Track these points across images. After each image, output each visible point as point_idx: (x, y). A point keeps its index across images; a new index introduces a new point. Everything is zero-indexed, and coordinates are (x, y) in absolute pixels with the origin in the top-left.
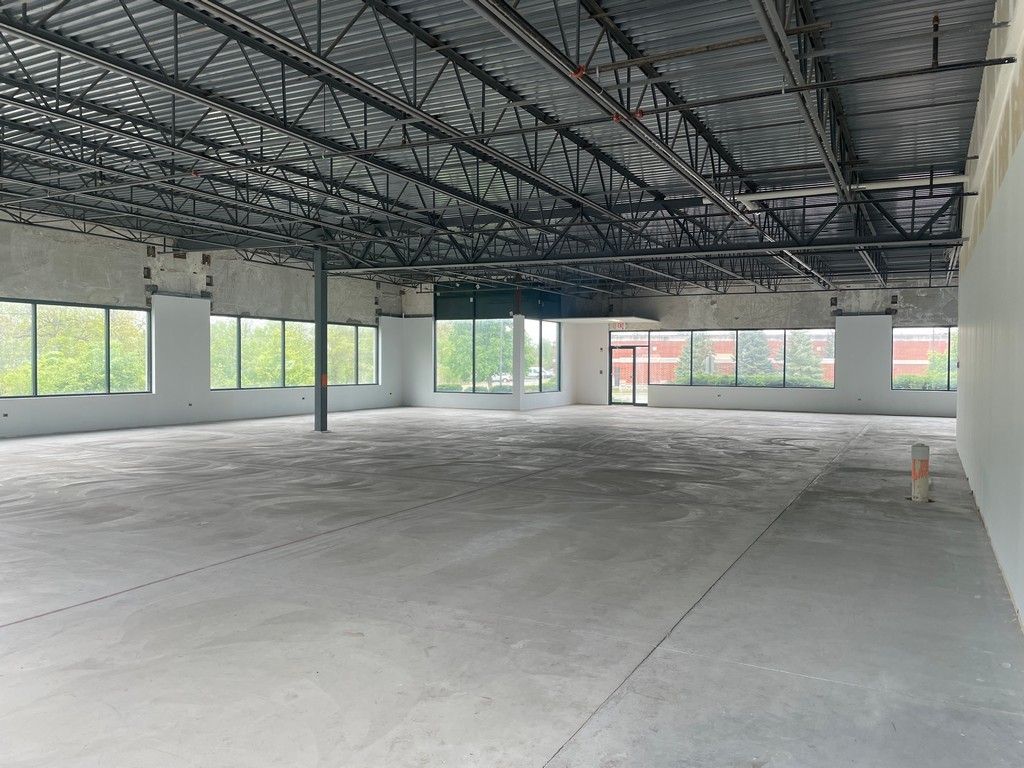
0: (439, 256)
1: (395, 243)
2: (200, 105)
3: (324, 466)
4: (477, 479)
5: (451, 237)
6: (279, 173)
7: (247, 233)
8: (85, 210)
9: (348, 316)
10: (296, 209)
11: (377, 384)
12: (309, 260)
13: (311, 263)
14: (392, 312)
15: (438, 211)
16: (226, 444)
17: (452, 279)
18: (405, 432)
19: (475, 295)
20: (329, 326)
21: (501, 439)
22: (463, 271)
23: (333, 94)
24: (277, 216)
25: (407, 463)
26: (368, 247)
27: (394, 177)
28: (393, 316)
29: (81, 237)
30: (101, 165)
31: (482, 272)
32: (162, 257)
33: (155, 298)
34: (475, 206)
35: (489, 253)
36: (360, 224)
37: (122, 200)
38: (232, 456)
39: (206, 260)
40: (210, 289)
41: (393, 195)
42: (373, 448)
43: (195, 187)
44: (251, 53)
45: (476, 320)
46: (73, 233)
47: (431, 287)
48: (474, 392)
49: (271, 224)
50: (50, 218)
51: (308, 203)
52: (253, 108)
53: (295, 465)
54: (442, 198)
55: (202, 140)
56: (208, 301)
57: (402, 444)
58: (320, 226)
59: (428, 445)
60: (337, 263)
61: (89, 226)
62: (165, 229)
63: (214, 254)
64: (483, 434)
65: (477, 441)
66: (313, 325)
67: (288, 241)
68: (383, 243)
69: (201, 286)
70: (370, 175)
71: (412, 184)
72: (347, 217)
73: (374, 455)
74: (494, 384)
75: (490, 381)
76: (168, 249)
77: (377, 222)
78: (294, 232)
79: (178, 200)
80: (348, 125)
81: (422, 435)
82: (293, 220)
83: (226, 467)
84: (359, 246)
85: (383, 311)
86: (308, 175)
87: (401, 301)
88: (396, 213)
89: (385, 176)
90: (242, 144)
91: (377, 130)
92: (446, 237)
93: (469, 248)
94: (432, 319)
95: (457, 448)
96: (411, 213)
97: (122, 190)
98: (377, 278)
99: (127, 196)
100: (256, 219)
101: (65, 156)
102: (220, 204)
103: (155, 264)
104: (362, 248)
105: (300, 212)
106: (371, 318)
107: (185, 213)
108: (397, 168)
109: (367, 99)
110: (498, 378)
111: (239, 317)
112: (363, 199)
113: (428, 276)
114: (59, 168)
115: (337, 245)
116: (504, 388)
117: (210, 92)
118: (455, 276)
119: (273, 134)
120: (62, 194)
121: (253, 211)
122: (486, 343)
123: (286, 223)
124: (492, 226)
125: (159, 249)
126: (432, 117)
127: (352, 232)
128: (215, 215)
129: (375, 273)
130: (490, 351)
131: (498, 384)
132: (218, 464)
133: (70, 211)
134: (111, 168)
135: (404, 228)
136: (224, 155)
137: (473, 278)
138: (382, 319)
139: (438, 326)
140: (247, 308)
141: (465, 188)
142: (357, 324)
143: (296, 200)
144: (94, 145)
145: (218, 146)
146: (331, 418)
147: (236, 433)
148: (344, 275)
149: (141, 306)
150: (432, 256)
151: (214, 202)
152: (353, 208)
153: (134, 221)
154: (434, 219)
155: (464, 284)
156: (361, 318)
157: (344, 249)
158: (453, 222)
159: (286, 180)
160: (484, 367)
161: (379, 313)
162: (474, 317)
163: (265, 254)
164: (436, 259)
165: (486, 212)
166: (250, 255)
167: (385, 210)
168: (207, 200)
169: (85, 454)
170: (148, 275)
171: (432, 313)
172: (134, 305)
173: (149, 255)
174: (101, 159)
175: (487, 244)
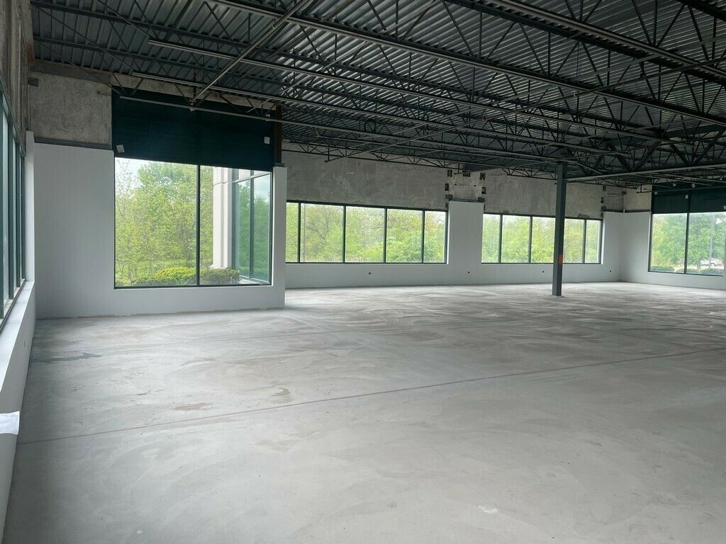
0: (659, 163)
1: (623, 155)
2: (490, 72)
3: (561, 321)
4: (691, 344)
5: (673, 146)
6: (538, 112)
7: (512, 156)
8: (415, 150)
9: (579, 212)
10: (548, 136)
11: (600, 263)
12: (553, 172)
13: (553, 174)
14: (616, 208)
15: (663, 126)
16: (492, 300)
17: (670, 180)
18: (623, 301)
19: (690, 193)
20: (566, 220)
21: (712, 313)
22: (681, 174)
23: (585, 48)
24: (533, 142)
25: (627, 325)
26: (600, 159)
27: (627, 103)
28: (615, 211)
29: (412, 166)
30: (428, 121)
31: (697, 173)
32: (456, 177)
33: (451, 203)
34: (698, 119)
35: (707, 157)
36: (596, 142)
37: (436, 141)
38: (496, 307)
39: (482, 176)
40: (484, 196)
41: (625, 118)
42: (597, 311)
43: (481, 128)
44: (528, 30)
45: (691, 214)
46: (407, 165)
47: (649, 187)
48: (685, 273)
49: (528, 148)
50: (396, 156)
51: (557, 131)
52: (525, 68)
53: (539, 318)
54: (667, 115)
55: (488, 96)
56: (482, 204)
57: (621, 311)
58: (564, 147)
59: (643, 312)
60: (573, 173)
61: (417, 160)
62: (459, 158)
63: (487, 172)
64: (695, 308)
65: (689, 313)
66: (554, 219)
67: (539, 160)
68: (612, 156)
69: (478, 194)
70: (608, 104)
71: (642, 107)
72: (585, 139)
73: (599, 316)
74: (703, 268)
75: (699, 265)
76: (461, 171)
77: (609, 139)
78: (544, 153)
79: (470, 138)
80: (595, 68)
81: (639, 305)
82: (544, 144)
83: (493, 315)
84: (592, 160)
85: (607, 208)
86: (558, 110)
87: (622, 199)
88: (627, 131)
89: (620, 104)
90: (516, 95)
91: (618, 70)
92: (667, 147)
93: (688, 154)
94: (649, 213)
95: (671, 317)
96: (639, 130)
97: (437, 136)
98: (604, 183)
99: (439, 138)
100: (518, 146)
101: (408, 117)
102: (496, 138)
103: (452, 181)
104: (594, 161)
105: (552, 138)
106: (598, 214)
107: (473, 146)
108: (630, 96)
109: (611, 47)
110: (707, 262)
111: (501, 214)
112: (599, 123)
113: (648, 179)
114: (403, 125)
115: (576, 160)
116: (715, 271)
117: (497, 62)
118: (673, 178)
119: (538, 84)
120: (405, 141)
121: (517, 140)
122: (697, 232)
123: (540, 147)
124: (712, 134)
125: (454, 171)
126: (667, 51)
127: (588, 149)
128: (492, 146)
129: (603, 179)
130: (700, 240)
131: (707, 267)
132: (488, 312)
133: (407, 151)
134: (434, 122)
135: (632, 143)
136: (502, 104)
137: (689, 178)
138: (607, 214)
139: (654, 220)
140: (507, 208)
141: (690, 105)
142: (586, 218)
143: (549, 129)
144: (424, 109)
145: (499, 98)
146: (565, 287)
147: (498, 292)
148: (578, 181)
149: (442, 208)
150: (653, 162)
151: (491, 137)
152: (591, 131)
153: (442, 155)
154: (660, 133)
155: (680, 185)
156: (589, 214)
157: (580, 162)
158: (674, 134)
159: (543, 116)
160: (694, 253)
161: (604, 209)
162: (688, 211)
163: (521, 170)
164: (657, 165)
165: (707, 123)
166: (511, 171)
167: (617, 129)
168: (487, 136)
169: (410, 299)
170: (447, 189)
171: (650, 208)
172: (439, 208)
173: (448, 176)
174: (428, 117)
175: (707, 150)
